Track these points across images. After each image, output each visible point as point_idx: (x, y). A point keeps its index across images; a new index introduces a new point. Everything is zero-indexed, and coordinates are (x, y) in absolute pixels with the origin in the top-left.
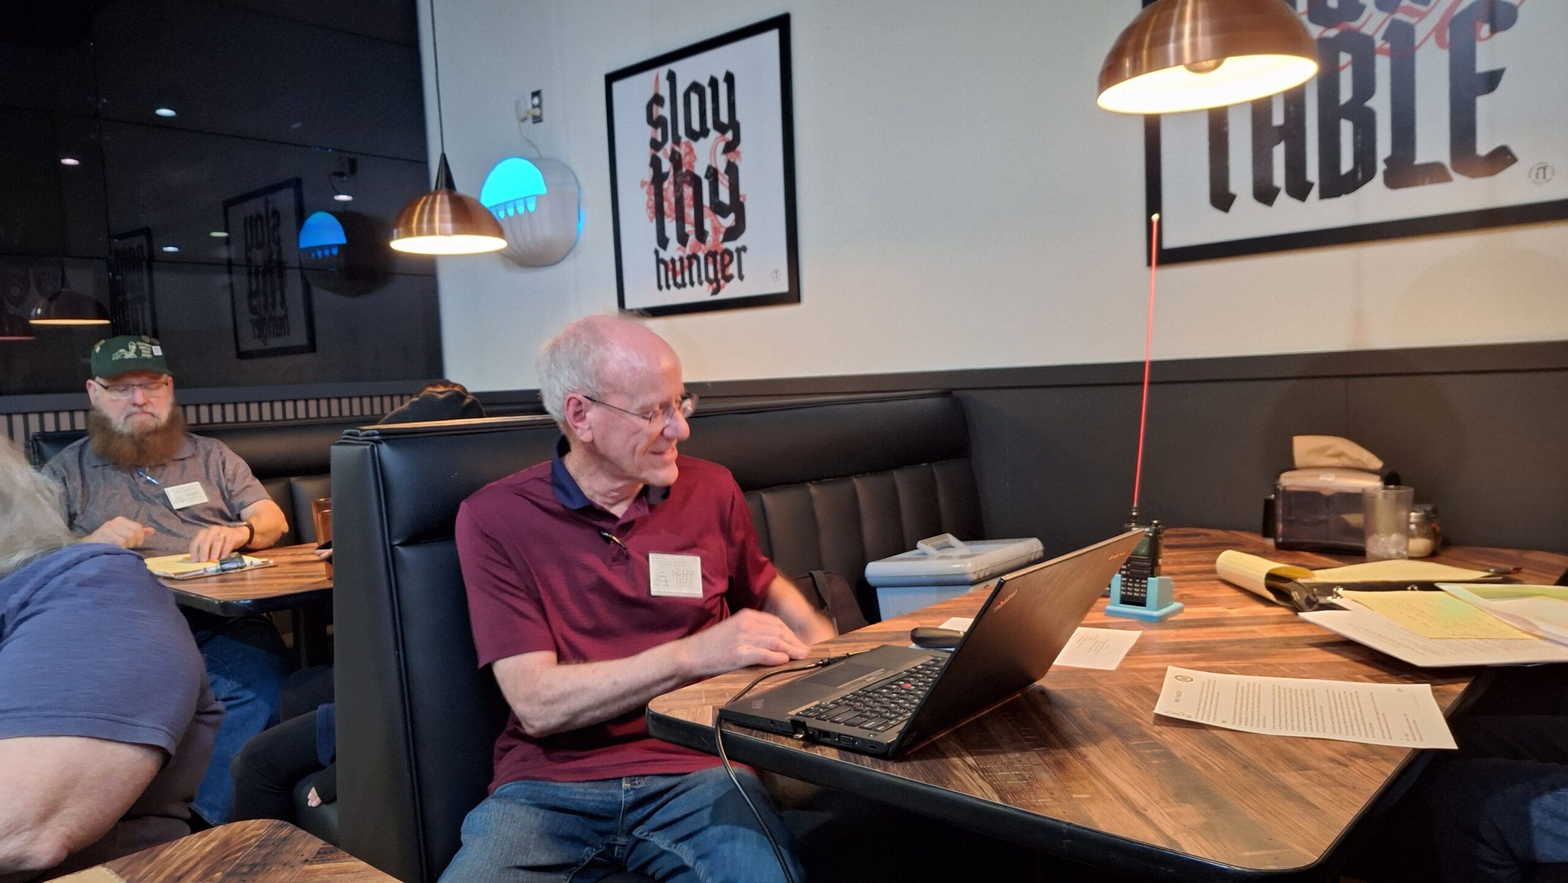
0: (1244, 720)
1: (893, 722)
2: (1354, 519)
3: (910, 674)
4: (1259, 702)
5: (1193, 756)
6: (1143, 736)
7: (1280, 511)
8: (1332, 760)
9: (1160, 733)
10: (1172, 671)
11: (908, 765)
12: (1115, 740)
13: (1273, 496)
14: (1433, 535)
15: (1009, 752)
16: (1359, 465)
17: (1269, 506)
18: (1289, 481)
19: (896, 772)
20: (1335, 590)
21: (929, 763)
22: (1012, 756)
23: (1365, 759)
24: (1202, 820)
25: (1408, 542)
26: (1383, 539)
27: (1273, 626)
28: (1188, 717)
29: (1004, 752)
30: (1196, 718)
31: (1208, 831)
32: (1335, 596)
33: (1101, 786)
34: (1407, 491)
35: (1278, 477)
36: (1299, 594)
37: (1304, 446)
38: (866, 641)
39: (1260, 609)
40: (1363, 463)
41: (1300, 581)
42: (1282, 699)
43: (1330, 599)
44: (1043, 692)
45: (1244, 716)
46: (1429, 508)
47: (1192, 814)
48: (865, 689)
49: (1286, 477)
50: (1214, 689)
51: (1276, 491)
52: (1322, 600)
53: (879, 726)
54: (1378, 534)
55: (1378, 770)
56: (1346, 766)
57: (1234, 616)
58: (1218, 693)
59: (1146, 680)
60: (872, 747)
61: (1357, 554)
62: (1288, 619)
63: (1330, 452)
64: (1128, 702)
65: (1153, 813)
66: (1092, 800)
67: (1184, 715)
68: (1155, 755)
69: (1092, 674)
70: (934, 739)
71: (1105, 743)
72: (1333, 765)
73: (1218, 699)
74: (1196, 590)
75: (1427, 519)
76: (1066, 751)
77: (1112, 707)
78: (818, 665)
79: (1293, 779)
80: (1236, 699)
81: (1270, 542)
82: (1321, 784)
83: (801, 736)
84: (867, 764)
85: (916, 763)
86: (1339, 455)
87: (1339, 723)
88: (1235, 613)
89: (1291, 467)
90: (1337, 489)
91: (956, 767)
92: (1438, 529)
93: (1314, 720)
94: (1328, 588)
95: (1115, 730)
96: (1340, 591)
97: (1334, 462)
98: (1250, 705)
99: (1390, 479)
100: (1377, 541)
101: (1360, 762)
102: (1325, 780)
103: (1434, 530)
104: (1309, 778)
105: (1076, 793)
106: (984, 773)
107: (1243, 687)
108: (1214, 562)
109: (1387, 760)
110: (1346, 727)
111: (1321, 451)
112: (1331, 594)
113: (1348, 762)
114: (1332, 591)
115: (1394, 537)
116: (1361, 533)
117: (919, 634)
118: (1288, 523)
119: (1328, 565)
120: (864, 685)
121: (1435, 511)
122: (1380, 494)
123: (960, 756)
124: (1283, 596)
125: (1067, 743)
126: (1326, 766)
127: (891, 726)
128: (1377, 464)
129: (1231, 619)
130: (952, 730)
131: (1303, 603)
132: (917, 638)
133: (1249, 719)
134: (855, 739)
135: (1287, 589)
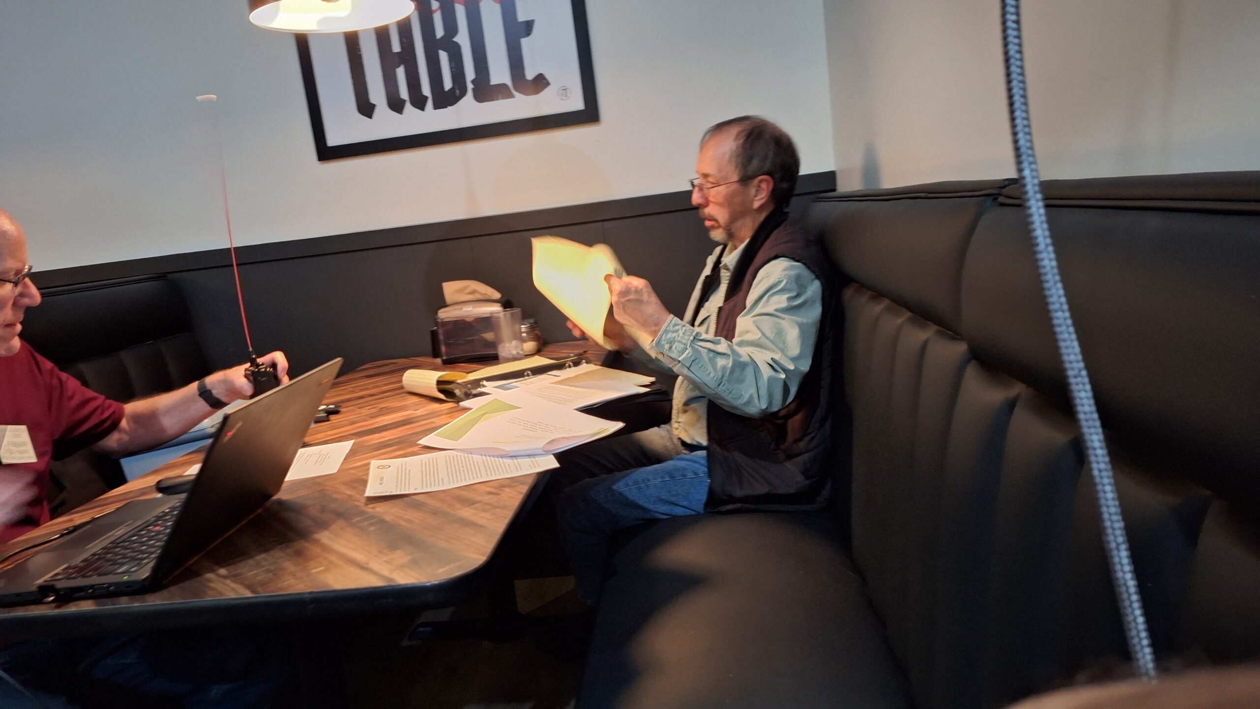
0: (429, 484)
1: (145, 561)
2: (489, 336)
3: (158, 518)
4: (437, 469)
5: (400, 517)
6: (362, 513)
7: (441, 337)
8: (490, 493)
9: (373, 508)
10: (374, 463)
11: (165, 593)
12: (341, 523)
13: (435, 328)
14: (537, 338)
15: (256, 555)
16: (487, 298)
17: (434, 334)
18: (444, 314)
19: (155, 601)
20: (481, 383)
21: (186, 584)
22: (258, 558)
23: (510, 486)
24: (408, 558)
25: (522, 346)
26: (507, 345)
27: (444, 416)
28: (391, 492)
29: (251, 557)
30: (396, 492)
31: (414, 563)
32: (482, 387)
33: (332, 558)
34: (517, 311)
35: (436, 313)
36: (460, 391)
37: (451, 289)
38: (111, 503)
39: (436, 406)
40: (489, 296)
41: (459, 381)
42: (452, 463)
43: (479, 390)
44: (280, 502)
45: (429, 482)
46: (532, 321)
47: (401, 556)
48: (114, 542)
49: (441, 313)
50: (406, 469)
51: (437, 324)
52: (474, 392)
53: (132, 568)
54: (504, 342)
55: (516, 491)
56: (498, 494)
57: (419, 414)
58: (409, 471)
59: (361, 474)
60: (127, 587)
61: (493, 359)
62: (453, 410)
63: (467, 291)
64: (349, 492)
65: (374, 565)
66: (328, 570)
67: (387, 492)
68: (371, 525)
69: (318, 480)
70: (188, 565)
71: (334, 527)
72: (491, 496)
73: (409, 475)
74: (392, 403)
75: (532, 328)
76: (302, 541)
77: (336, 500)
78: (62, 536)
79: (466, 513)
80: (422, 471)
81: (438, 361)
82: (484, 511)
83: (52, 598)
84: (125, 604)
85: (173, 589)
86: (473, 292)
87: (490, 469)
88: (419, 412)
89: (444, 305)
90: (475, 316)
91: (210, 581)
92: (539, 334)
93: (474, 472)
94: (477, 383)
95: (339, 515)
96: (485, 383)
97: (471, 297)
98: (432, 473)
99: (507, 304)
100: (504, 347)
101: (507, 490)
102: (487, 507)
103: (537, 335)
104: (476, 509)
105: (313, 569)
106: (235, 578)
107: (426, 463)
108: (401, 381)
109: (522, 484)
110: (495, 470)
111: (461, 291)
112: (479, 386)
113: (500, 492)
114: (480, 384)
115: (514, 343)
116: (493, 345)
117: (163, 485)
118: (448, 345)
119: (475, 369)
120: (112, 539)
121: (536, 323)
122: (501, 315)
123: (212, 571)
124: (450, 394)
125: (303, 535)
126: (486, 498)
127: (143, 565)
128: (497, 295)
129: (417, 417)
130: (203, 553)
131: (463, 396)
132: (160, 488)
133: (433, 482)
134: (110, 585)
135: (451, 389)
